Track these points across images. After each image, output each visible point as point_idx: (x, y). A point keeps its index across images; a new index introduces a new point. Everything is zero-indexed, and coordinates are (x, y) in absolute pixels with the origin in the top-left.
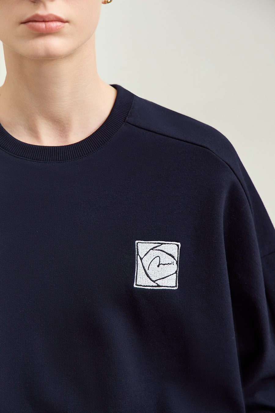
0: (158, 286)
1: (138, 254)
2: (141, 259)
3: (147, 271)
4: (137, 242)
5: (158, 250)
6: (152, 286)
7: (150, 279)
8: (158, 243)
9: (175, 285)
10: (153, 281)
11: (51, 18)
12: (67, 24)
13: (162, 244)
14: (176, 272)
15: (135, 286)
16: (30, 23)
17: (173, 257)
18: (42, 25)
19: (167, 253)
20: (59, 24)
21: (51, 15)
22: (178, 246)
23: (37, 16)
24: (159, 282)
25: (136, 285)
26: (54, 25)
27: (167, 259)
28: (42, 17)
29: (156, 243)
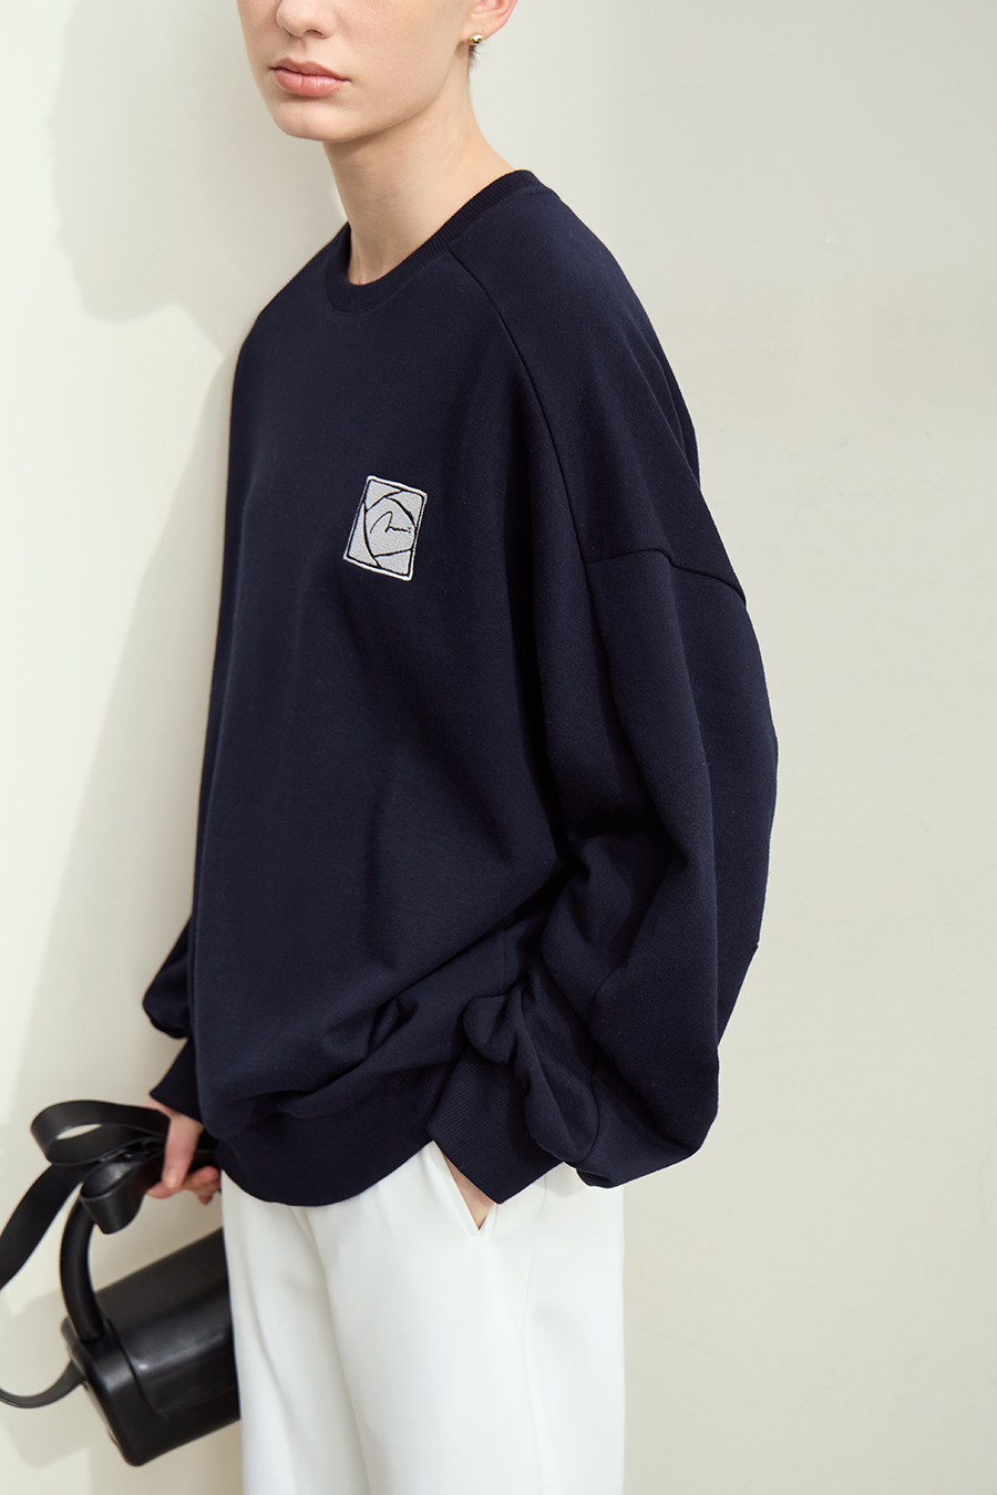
0: (379, 567)
1: (364, 502)
2: (366, 511)
3: (368, 535)
4: (370, 478)
5: (394, 500)
6: (370, 565)
7: (370, 551)
8: (397, 487)
9: (406, 572)
10: (372, 555)
11: (313, 70)
12: (347, 84)
13: (402, 490)
14: (411, 550)
15: (345, 557)
16: (281, 73)
17: (412, 518)
18: (297, 80)
19: (404, 509)
20: (327, 82)
21: (311, 64)
22: (423, 498)
23: (288, 61)
24: (382, 561)
25: (348, 556)
26: (317, 83)
27: (401, 520)
28: (295, 65)
29: (394, 486)
